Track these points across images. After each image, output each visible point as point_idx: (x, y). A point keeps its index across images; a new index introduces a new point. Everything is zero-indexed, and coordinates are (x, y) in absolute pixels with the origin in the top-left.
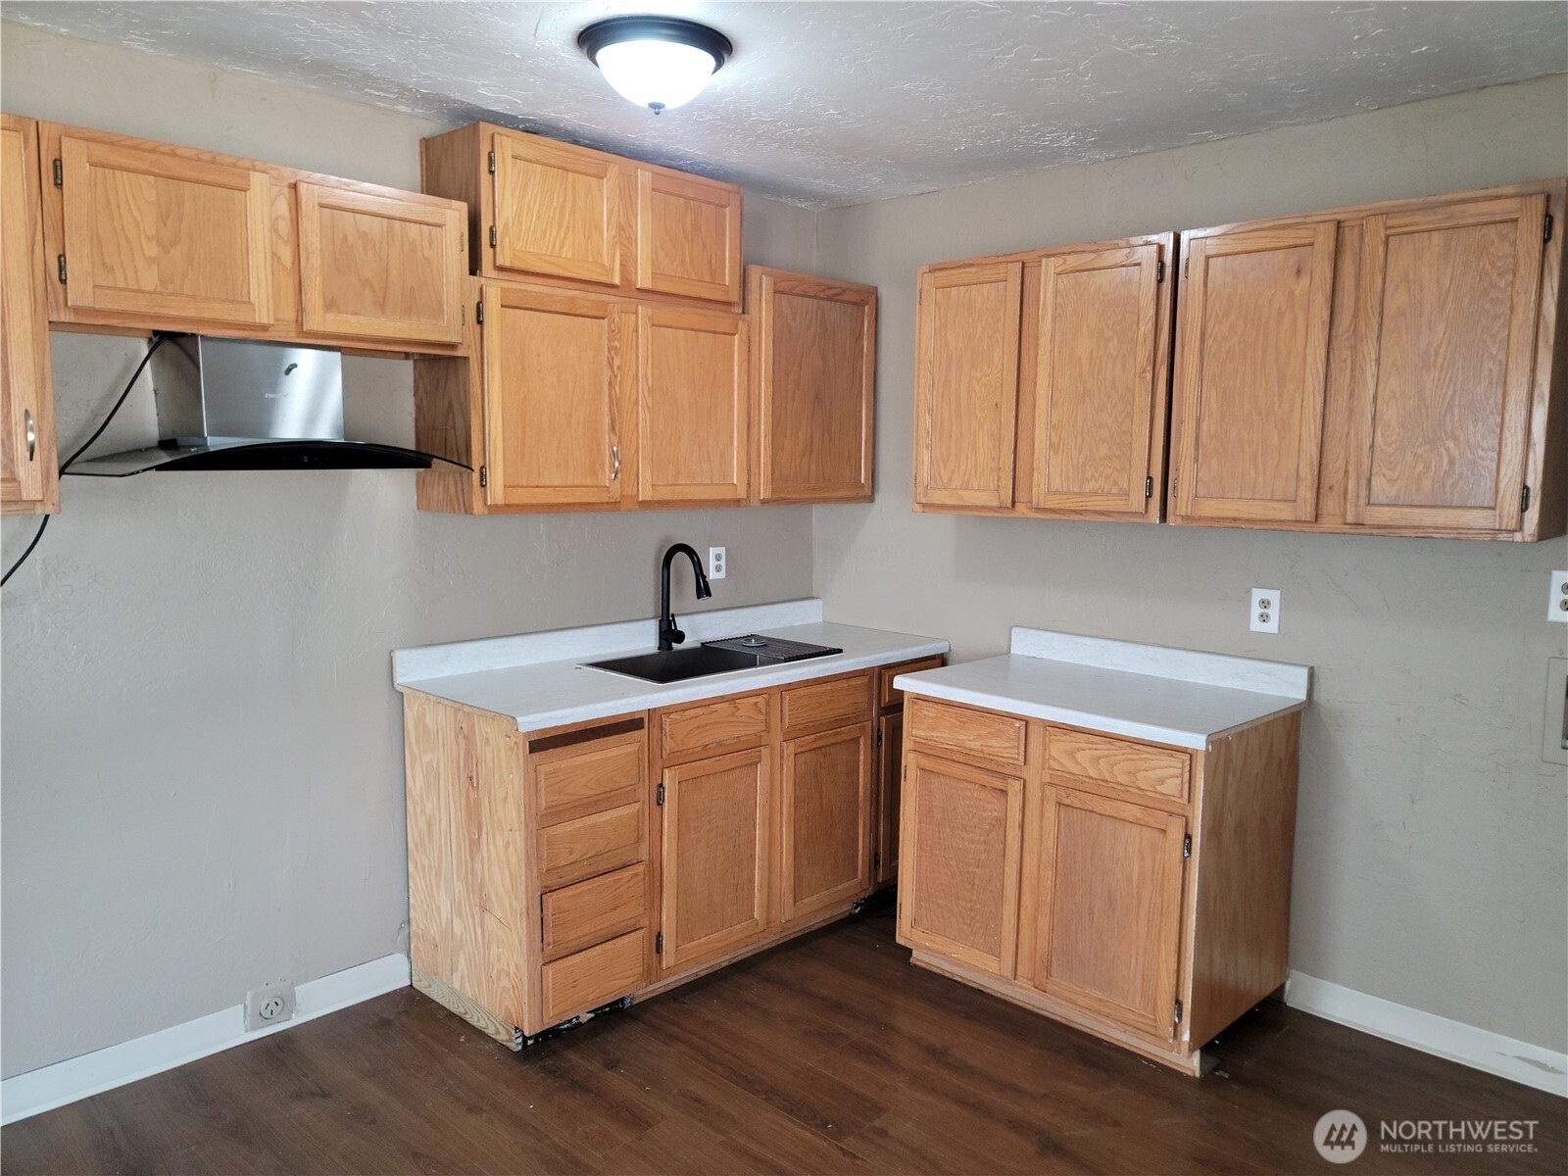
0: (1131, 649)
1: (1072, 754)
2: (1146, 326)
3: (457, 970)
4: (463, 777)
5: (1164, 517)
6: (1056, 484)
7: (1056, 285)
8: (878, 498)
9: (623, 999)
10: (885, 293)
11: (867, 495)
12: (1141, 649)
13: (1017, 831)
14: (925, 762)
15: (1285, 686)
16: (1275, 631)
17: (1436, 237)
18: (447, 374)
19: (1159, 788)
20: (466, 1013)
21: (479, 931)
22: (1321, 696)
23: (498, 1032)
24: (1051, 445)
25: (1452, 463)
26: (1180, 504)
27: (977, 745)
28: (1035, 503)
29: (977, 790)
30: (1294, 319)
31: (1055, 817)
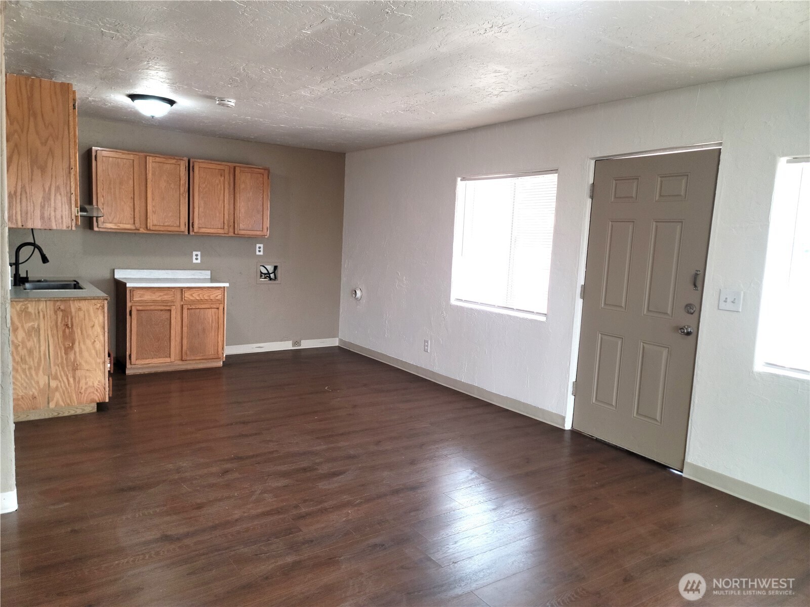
1: (191, 295)
2: (183, 182)
3: (53, 400)
4: (61, 326)
5: (189, 233)
7: (152, 165)
13: (175, 320)
14: (139, 308)
15: (206, 276)
16: (200, 262)
17: (249, 174)
19: (217, 298)
20: (59, 414)
21: (71, 379)
22: (212, 277)
23: (85, 408)
24: (153, 211)
25: (254, 221)
26: (194, 228)
27: (159, 299)
28: (148, 228)
29: (159, 313)
30: (221, 186)
31: (186, 313)
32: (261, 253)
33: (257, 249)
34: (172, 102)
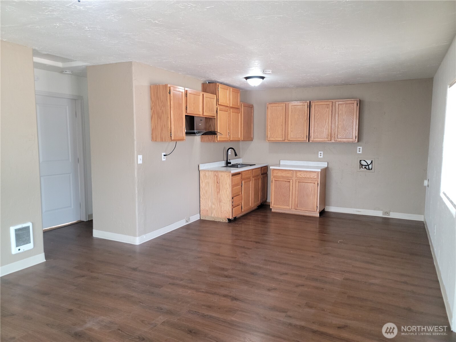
0: (301, 162)
1: (300, 175)
2: (306, 114)
3: (213, 213)
4: (216, 182)
5: (309, 141)
6: (292, 136)
7: (291, 107)
8: (253, 140)
9: (236, 217)
10: (255, 106)
11: (252, 140)
12: (302, 161)
13: (292, 187)
14: (276, 179)
15: (324, 165)
16: (322, 157)
17: (344, 105)
18: (209, 120)
19: (314, 177)
20: (215, 220)
21: (219, 206)
22: (329, 166)
23: (223, 220)
24: (291, 131)
25: (347, 133)
26: (312, 139)
27: (285, 175)
28: (289, 140)
29: (285, 182)
30: (327, 114)
31: (298, 184)
32: (361, 152)
33: (358, 150)
34: (263, 78)
